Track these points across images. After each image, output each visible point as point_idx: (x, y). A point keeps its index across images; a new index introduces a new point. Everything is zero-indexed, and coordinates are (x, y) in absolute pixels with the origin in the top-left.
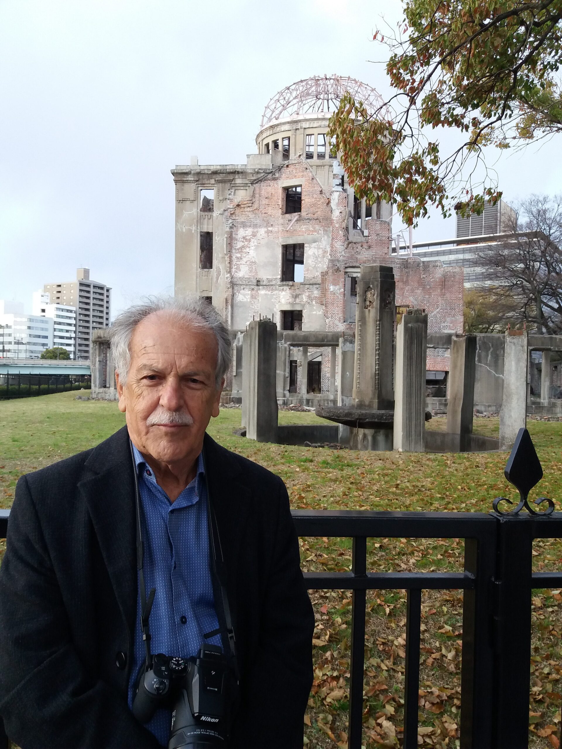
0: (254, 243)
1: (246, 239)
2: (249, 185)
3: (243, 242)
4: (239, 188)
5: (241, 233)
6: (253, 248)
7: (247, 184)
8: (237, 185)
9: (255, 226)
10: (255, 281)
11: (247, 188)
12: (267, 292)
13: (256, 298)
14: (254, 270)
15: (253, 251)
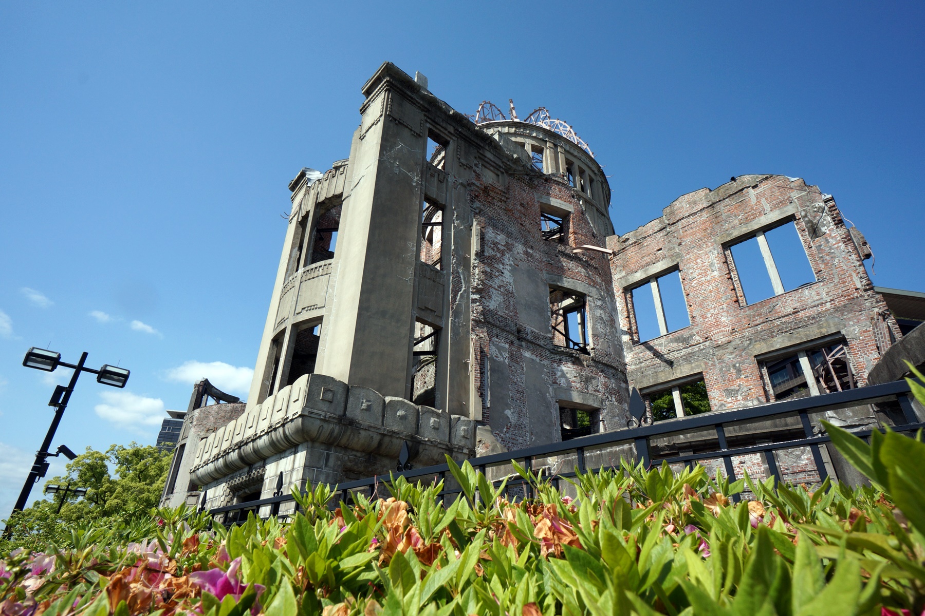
0: (508, 259)
1: (498, 249)
2: (502, 170)
3: (494, 250)
4: (488, 166)
5: (490, 234)
6: (508, 268)
7: (500, 166)
8: (486, 159)
9: (509, 235)
10: (514, 329)
11: (499, 173)
12: (534, 357)
13: (518, 363)
14: (512, 308)
15: (507, 274)
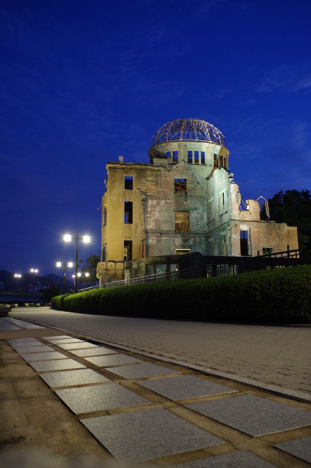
0: (157, 208)
1: (153, 207)
4: (149, 177)
5: (150, 202)
6: (157, 212)
7: (153, 175)
8: (147, 175)
9: (159, 199)
10: (159, 231)
12: (167, 238)
13: (160, 242)
14: (158, 225)
15: (157, 214)
